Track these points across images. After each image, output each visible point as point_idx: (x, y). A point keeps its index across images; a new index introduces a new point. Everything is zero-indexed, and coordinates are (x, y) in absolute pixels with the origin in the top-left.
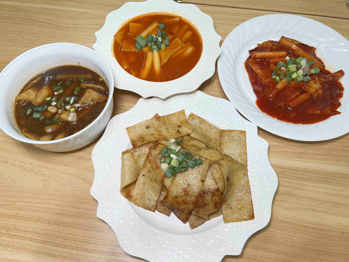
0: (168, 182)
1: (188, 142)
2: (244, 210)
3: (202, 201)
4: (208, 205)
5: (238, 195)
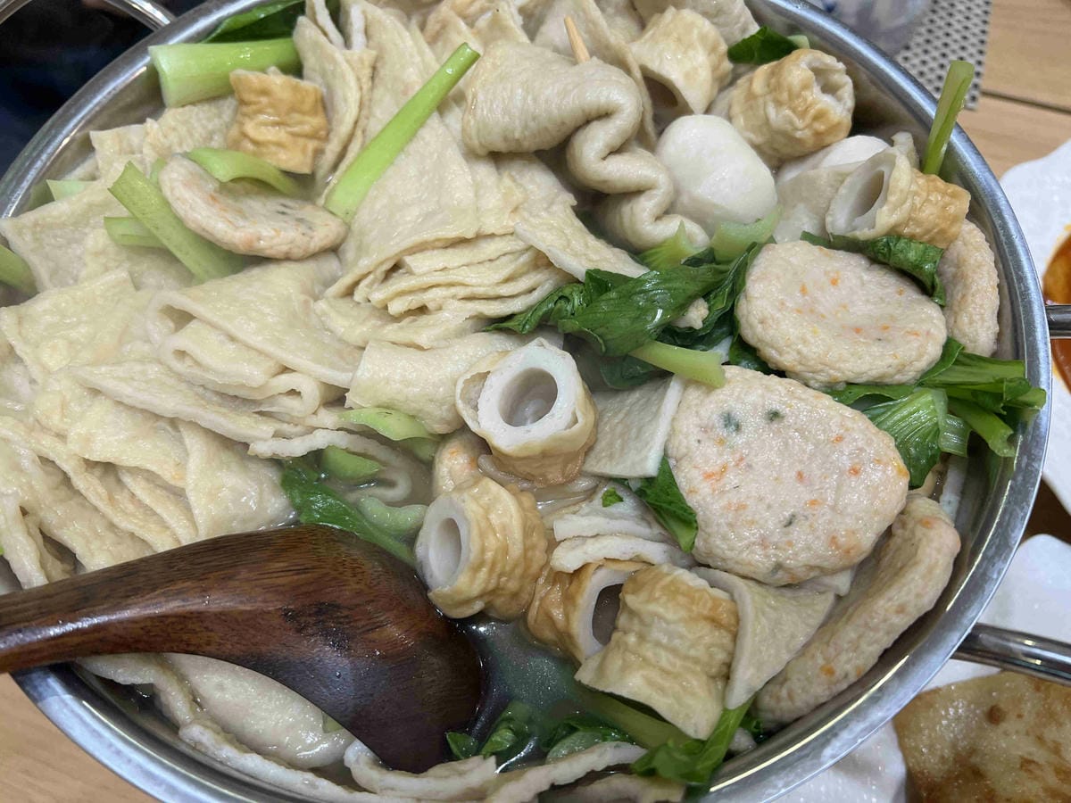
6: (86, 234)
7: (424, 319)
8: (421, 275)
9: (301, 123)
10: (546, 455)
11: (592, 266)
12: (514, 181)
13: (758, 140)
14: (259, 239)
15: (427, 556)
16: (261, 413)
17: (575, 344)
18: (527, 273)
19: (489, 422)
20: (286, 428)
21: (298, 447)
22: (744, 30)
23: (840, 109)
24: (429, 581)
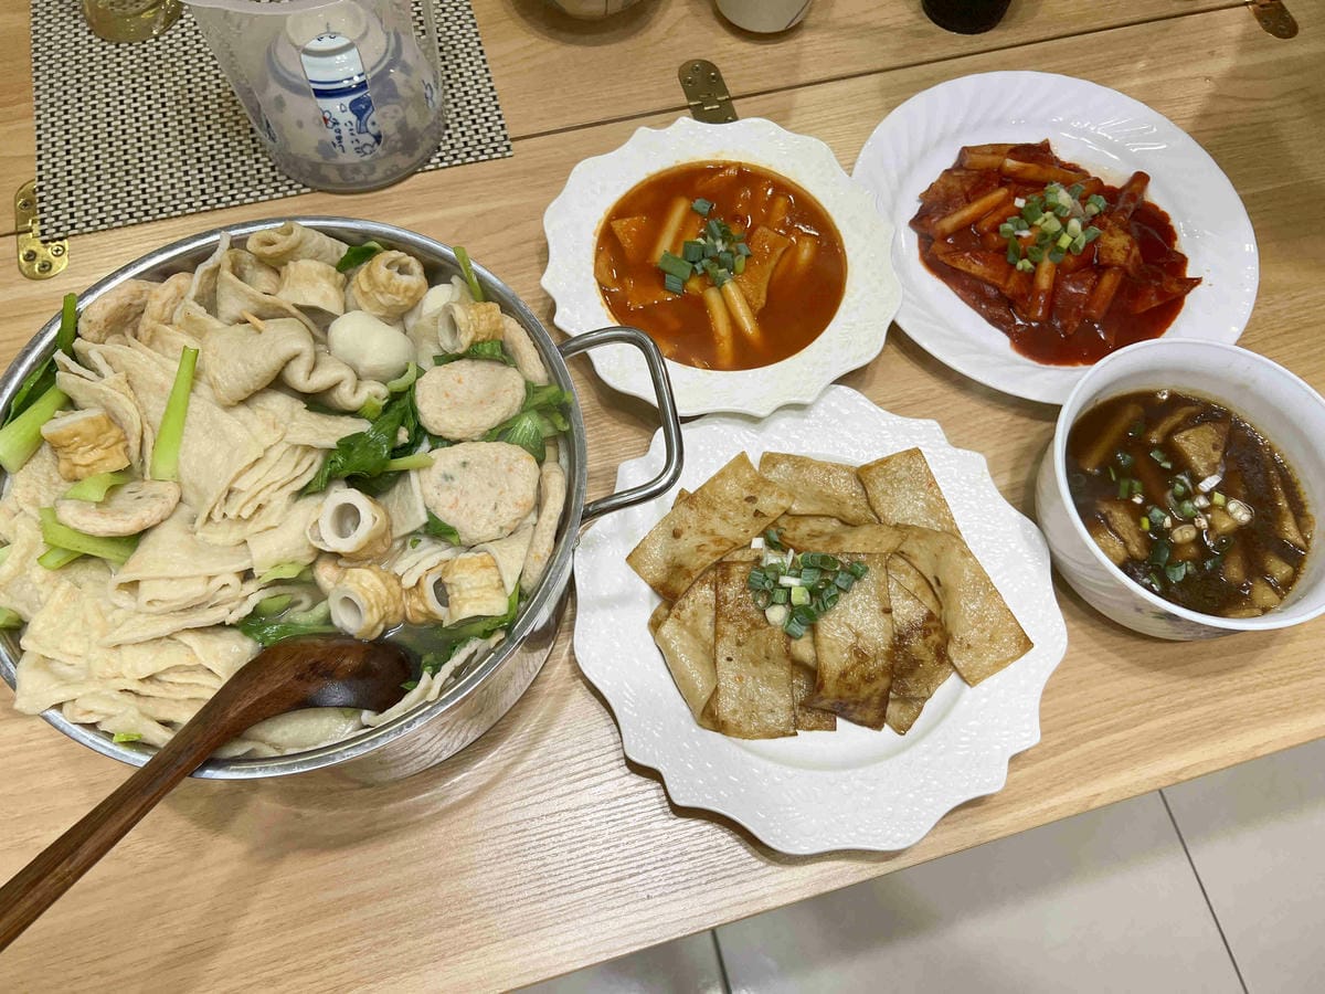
0: (803, 649)
1: (795, 529)
2: (1002, 639)
3: (905, 658)
4: (922, 661)
5: (971, 610)
6: (29, 576)
7: (264, 512)
8: (248, 491)
9: (107, 439)
10: (371, 543)
11: (338, 439)
12: (263, 409)
13: (381, 314)
14: (143, 520)
15: (342, 623)
16: (211, 607)
17: (353, 481)
18: (304, 457)
19: (334, 543)
20: (231, 605)
21: (247, 609)
22: (339, 253)
23: (416, 278)
24: (351, 632)
